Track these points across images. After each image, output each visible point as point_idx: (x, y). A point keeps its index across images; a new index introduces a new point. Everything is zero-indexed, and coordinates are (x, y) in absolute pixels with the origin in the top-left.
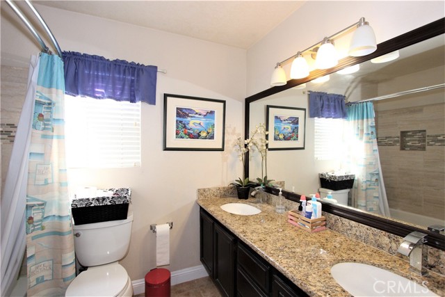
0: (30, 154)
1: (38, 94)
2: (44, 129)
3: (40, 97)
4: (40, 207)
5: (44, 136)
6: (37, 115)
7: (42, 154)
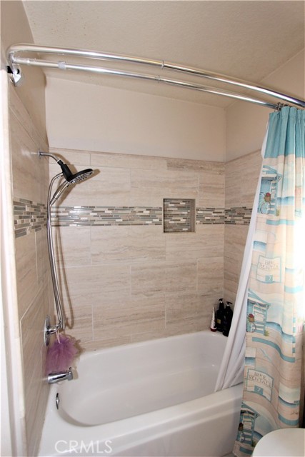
0: (254, 242)
1: (266, 169)
2: (270, 212)
3: (268, 172)
4: (262, 308)
5: (269, 222)
6: (263, 195)
7: (264, 244)
